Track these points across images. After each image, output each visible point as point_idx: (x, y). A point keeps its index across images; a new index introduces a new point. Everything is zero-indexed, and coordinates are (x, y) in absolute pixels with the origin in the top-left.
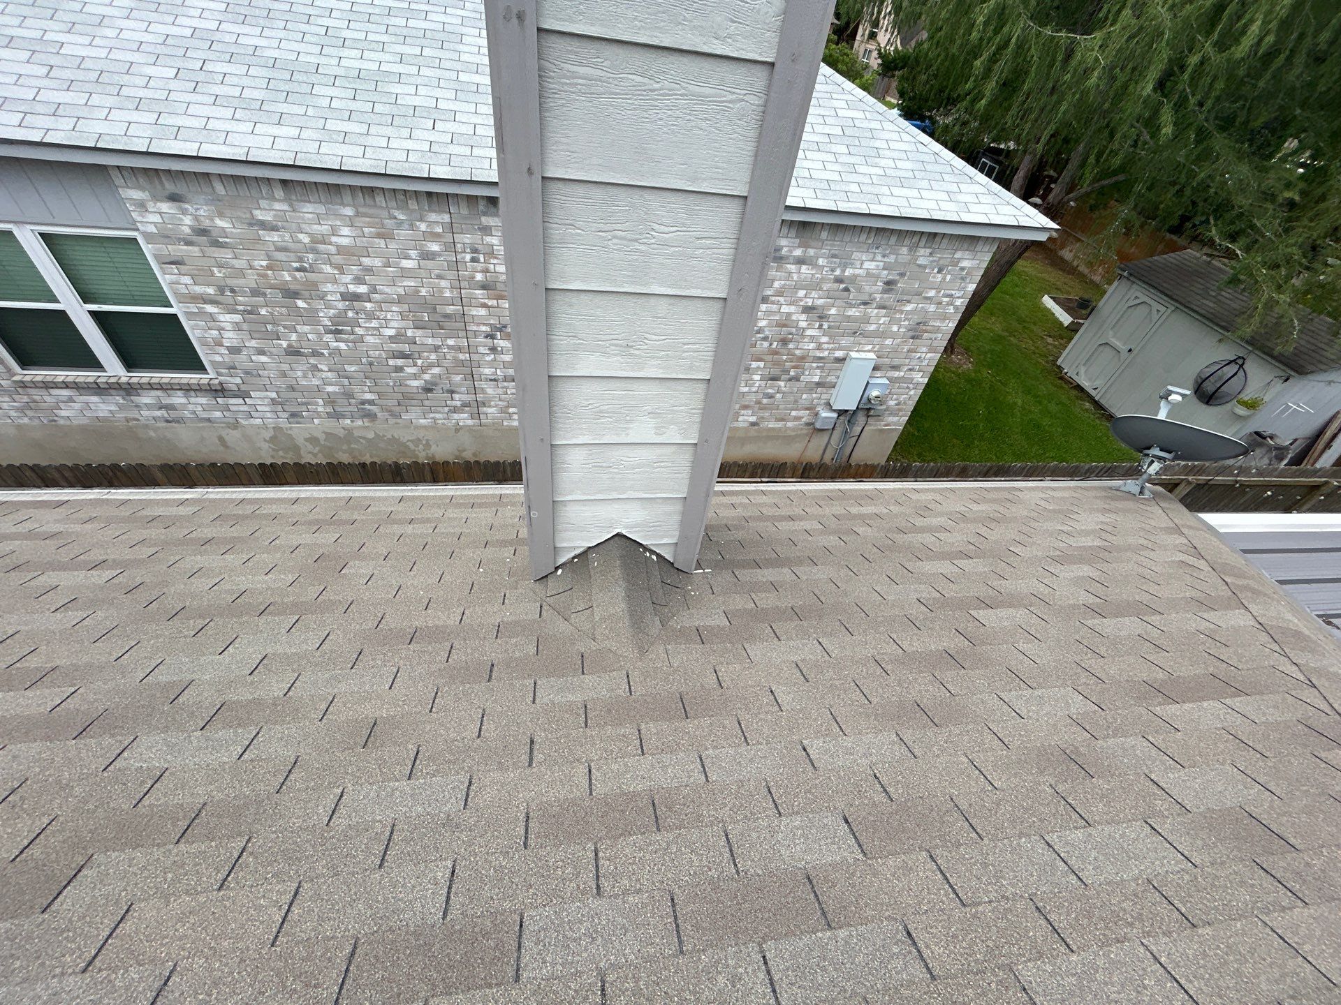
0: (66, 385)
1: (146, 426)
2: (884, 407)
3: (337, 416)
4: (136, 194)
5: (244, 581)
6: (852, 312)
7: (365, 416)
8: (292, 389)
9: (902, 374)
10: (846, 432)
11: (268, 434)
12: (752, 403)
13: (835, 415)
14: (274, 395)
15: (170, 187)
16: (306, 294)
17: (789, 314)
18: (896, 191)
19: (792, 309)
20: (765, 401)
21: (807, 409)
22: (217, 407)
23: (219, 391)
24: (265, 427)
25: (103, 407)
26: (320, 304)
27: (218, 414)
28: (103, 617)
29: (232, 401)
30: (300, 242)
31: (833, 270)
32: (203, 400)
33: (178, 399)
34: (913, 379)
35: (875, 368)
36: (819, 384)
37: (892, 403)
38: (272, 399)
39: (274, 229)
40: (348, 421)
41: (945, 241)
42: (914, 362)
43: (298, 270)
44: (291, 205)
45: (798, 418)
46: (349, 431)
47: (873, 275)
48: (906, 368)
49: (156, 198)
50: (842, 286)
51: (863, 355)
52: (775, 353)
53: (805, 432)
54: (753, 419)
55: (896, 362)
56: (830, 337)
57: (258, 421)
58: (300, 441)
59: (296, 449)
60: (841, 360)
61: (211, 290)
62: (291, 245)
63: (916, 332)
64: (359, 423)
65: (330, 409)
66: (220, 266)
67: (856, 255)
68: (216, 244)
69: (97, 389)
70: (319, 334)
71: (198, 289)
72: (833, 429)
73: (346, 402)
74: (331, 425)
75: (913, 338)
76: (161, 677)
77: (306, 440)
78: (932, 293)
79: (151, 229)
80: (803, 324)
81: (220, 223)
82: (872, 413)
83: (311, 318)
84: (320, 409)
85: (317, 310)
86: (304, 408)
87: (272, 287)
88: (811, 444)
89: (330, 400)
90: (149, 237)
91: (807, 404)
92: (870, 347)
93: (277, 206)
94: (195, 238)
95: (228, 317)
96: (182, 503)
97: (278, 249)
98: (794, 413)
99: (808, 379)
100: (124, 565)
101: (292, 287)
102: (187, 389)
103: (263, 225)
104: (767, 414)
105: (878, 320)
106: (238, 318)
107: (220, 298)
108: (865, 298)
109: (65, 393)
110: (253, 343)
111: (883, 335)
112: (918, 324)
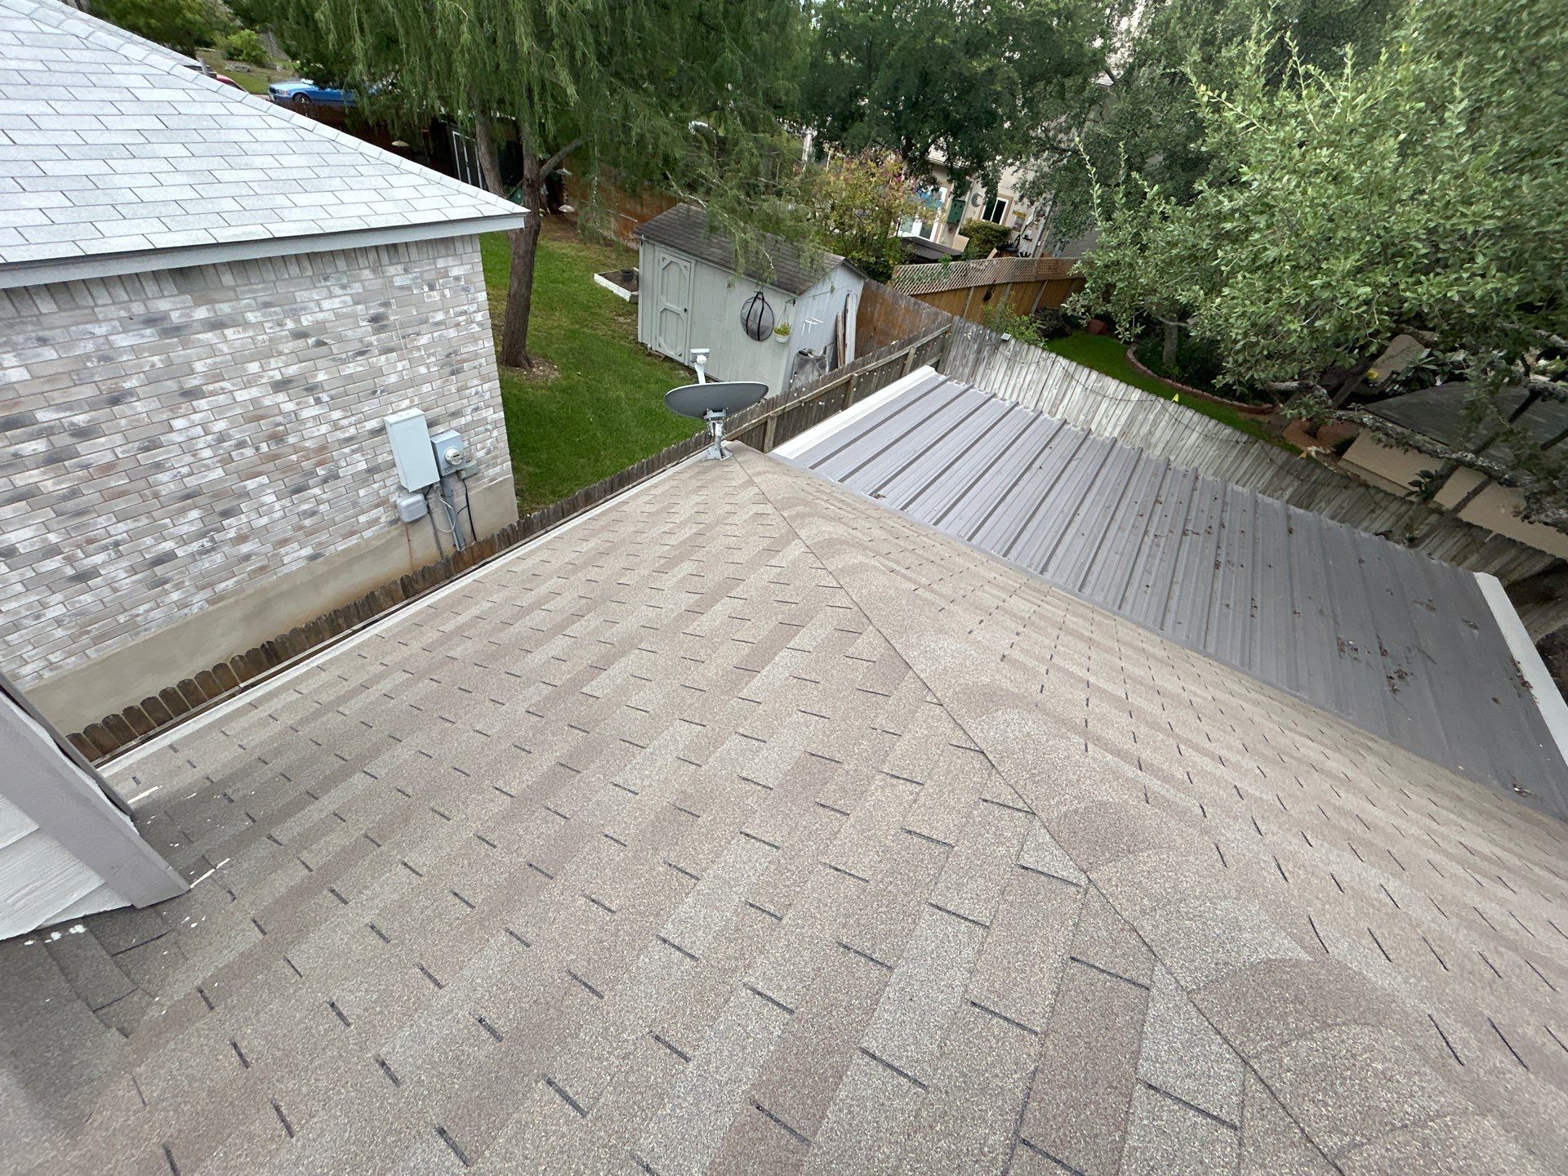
2: (474, 462)
6: (350, 369)
9: (469, 418)
10: (448, 509)
12: (290, 534)
13: (419, 497)
17: (253, 401)
18: (301, 199)
19: (254, 392)
20: (307, 522)
21: (377, 506)
31: (280, 324)
34: (486, 418)
35: (430, 425)
36: (371, 471)
37: (480, 454)
41: (413, 251)
42: (475, 400)
45: (376, 521)
47: (346, 316)
48: (469, 410)
50: (311, 341)
51: (404, 415)
52: (273, 457)
53: (396, 533)
54: (308, 551)
55: (452, 407)
56: (343, 408)
60: (381, 431)
63: (453, 365)
67: (301, 296)
72: (429, 512)
75: (453, 373)
78: (440, 316)
80: (289, 407)
82: (464, 474)
88: (415, 543)
91: (374, 500)
92: (407, 402)
98: (362, 519)
99: (350, 470)
104: (324, 537)
105: (394, 369)
108: (357, 346)
111: (414, 382)
112: (448, 355)
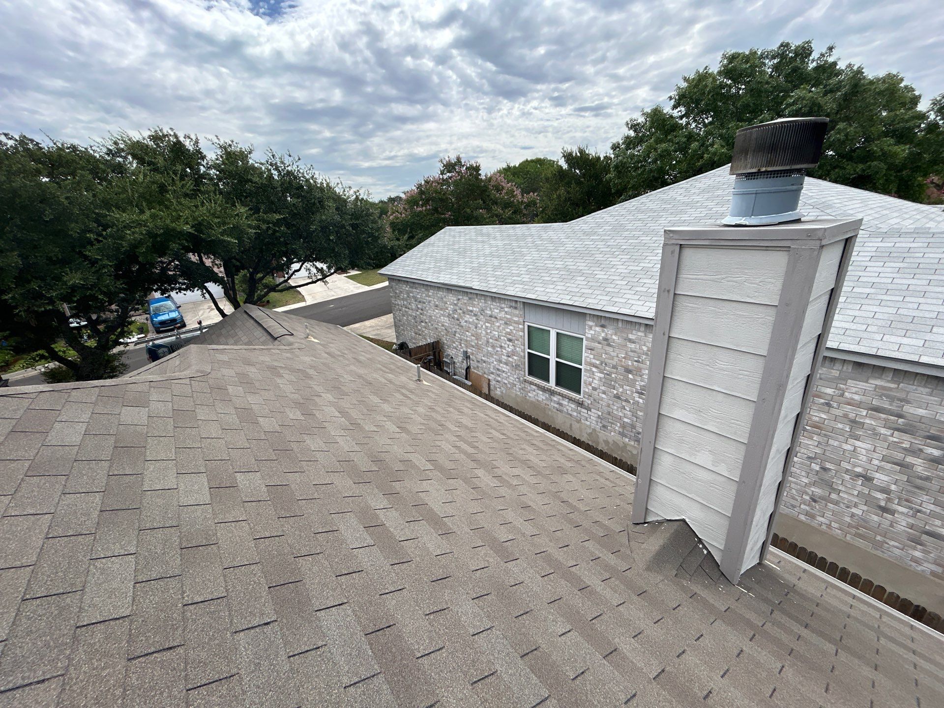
0: (536, 385)
1: (550, 409)
3: (623, 435)
4: (591, 323)
5: (532, 458)
7: (636, 441)
8: (609, 413)
11: (589, 431)
14: (600, 414)
15: (603, 322)
16: (635, 372)
22: (576, 411)
23: (580, 404)
24: (590, 427)
25: (542, 396)
26: (639, 378)
27: (575, 414)
28: (495, 445)
29: (584, 410)
30: (642, 349)
32: (573, 406)
33: (565, 402)
38: (599, 416)
39: (634, 342)
40: (627, 440)
43: (636, 361)
44: (645, 334)
46: (625, 445)
49: (596, 326)
57: (588, 423)
58: (601, 440)
59: (598, 443)
61: (598, 362)
62: (638, 350)
64: (632, 443)
65: (621, 430)
66: (606, 354)
68: (609, 345)
69: (544, 390)
70: (632, 392)
71: (594, 361)
73: (630, 429)
74: (618, 438)
76: (494, 462)
77: (604, 441)
79: (590, 336)
81: (614, 337)
83: (632, 384)
84: (617, 428)
85: (636, 381)
86: (610, 425)
87: (622, 366)
89: (623, 426)
90: (587, 339)
93: (640, 334)
94: (603, 342)
95: (599, 375)
96: (537, 432)
97: (632, 351)
100: (509, 437)
101: (630, 368)
102: (571, 399)
103: (631, 341)
106: (602, 376)
107: (600, 366)
109: (534, 387)
110: (603, 388)
